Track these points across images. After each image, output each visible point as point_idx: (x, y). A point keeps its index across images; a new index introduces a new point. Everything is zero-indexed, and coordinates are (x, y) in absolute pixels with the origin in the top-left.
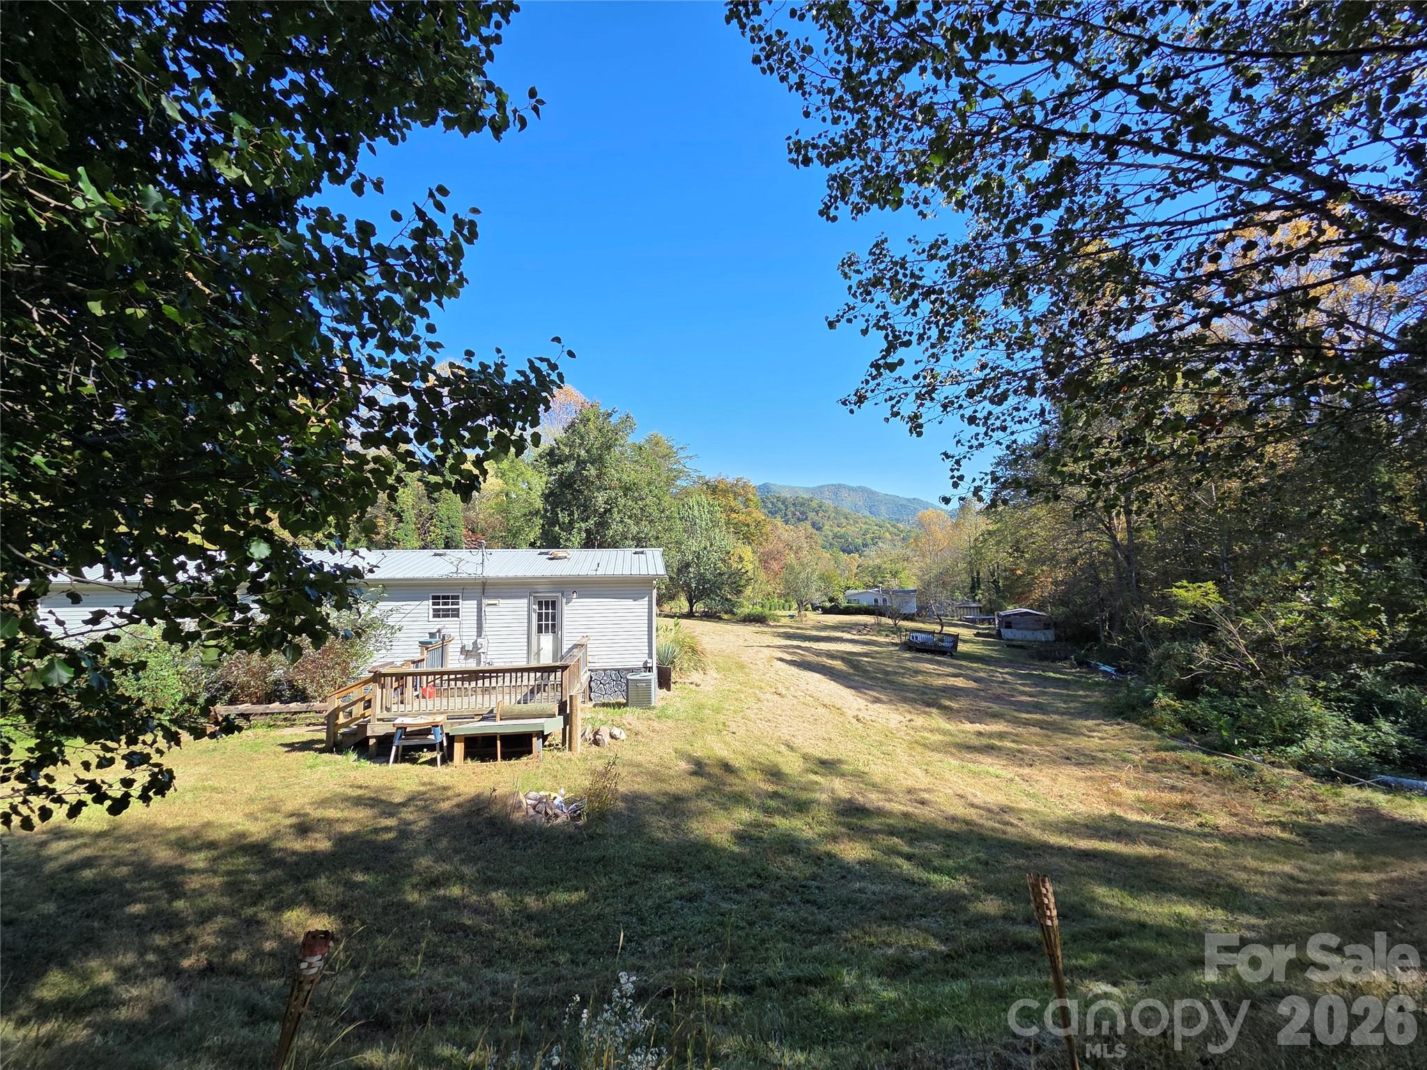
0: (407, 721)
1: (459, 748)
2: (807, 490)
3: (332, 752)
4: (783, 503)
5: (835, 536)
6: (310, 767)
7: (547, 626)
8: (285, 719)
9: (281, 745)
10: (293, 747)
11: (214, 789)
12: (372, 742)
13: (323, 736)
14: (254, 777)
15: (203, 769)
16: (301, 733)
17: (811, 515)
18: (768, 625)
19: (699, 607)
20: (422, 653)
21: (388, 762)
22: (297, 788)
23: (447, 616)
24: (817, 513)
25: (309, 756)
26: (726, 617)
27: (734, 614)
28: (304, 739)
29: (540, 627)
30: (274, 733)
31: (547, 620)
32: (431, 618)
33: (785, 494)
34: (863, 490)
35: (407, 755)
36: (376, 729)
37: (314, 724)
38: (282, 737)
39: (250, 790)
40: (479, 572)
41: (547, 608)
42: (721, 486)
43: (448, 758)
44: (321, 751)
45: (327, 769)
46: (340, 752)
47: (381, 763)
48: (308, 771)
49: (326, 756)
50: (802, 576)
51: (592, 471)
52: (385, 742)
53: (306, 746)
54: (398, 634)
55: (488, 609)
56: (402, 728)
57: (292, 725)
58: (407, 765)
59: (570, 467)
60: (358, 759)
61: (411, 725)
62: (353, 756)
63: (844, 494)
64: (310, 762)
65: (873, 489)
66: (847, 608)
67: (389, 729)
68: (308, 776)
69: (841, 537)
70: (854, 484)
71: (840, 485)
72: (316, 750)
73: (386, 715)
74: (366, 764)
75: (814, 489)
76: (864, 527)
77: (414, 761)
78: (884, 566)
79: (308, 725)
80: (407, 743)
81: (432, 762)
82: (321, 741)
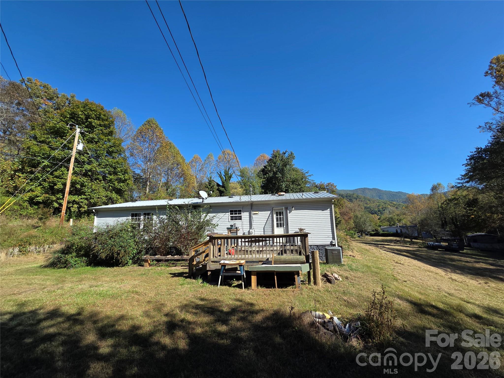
0: (226, 262)
1: (254, 279)
3: (191, 278)
6: (181, 285)
7: (281, 223)
8: (173, 264)
9: (171, 274)
10: (175, 275)
11: (137, 293)
12: (209, 273)
13: (187, 270)
14: (156, 288)
15: (136, 282)
16: (178, 269)
20: (228, 233)
21: (218, 285)
22: (174, 296)
23: (237, 219)
25: (181, 279)
28: (180, 272)
29: (277, 224)
30: (168, 269)
31: (280, 221)
32: (230, 221)
34: (375, 189)
35: (227, 282)
36: (211, 267)
37: (184, 266)
38: (171, 270)
39: (152, 294)
40: (249, 200)
41: (280, 215)
42: (322, 186)
43: (248, 284)
44: (186, 277)
45: (189, 286)
46: (194, 278)
47: (214, 285)
48: (180, 286)
49: (188, 280)
50: (362, 220)
51: (279, 175)
52: (216, 273)
53: (180, 275)
54: (217, 227)
55: (254, 216)
56: (224, 265)
57: (175, 266)
58: (227, 287)
59: (271, 174)
60: (203, 282)
61: (228, 264)
62: (200, 281)
63: (367, 191)
64: (181, 282)
65: (380, 189)
67: (218, 266)
68: (180, 290)
69: (368, 208)
71: (365, 188)
72: (184, 277)
73: (215, 259)
74: (207, 285)
75: (354, 190)
76: (378, 204)
77: (230, 285)
79: (182, 266)
80: (227, 274)
81: (240, 286)
82: (186, 273)
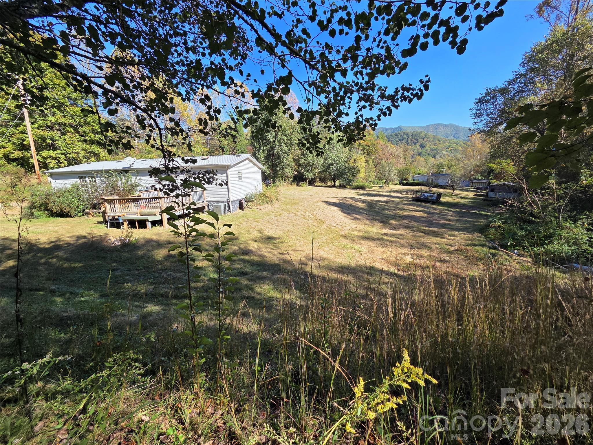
2: (421, 127)
4: (407, 135)
5: (431, 150)
9: (98, 222)
17: (420, 140)
18: (366, 190)
19: (338, 183)
24: (423, 139)
26: (348, 187)
27: (352, 186)
33: (410, 131)
34: (451, 125)
50: (388, 168)
63: (441, 128)
65: (457, 124)
66: (412, 183)
70: (446, 123)
71: (439, 124)
75: (425, 127)
78: (444, 163)
80: (112, 221)
